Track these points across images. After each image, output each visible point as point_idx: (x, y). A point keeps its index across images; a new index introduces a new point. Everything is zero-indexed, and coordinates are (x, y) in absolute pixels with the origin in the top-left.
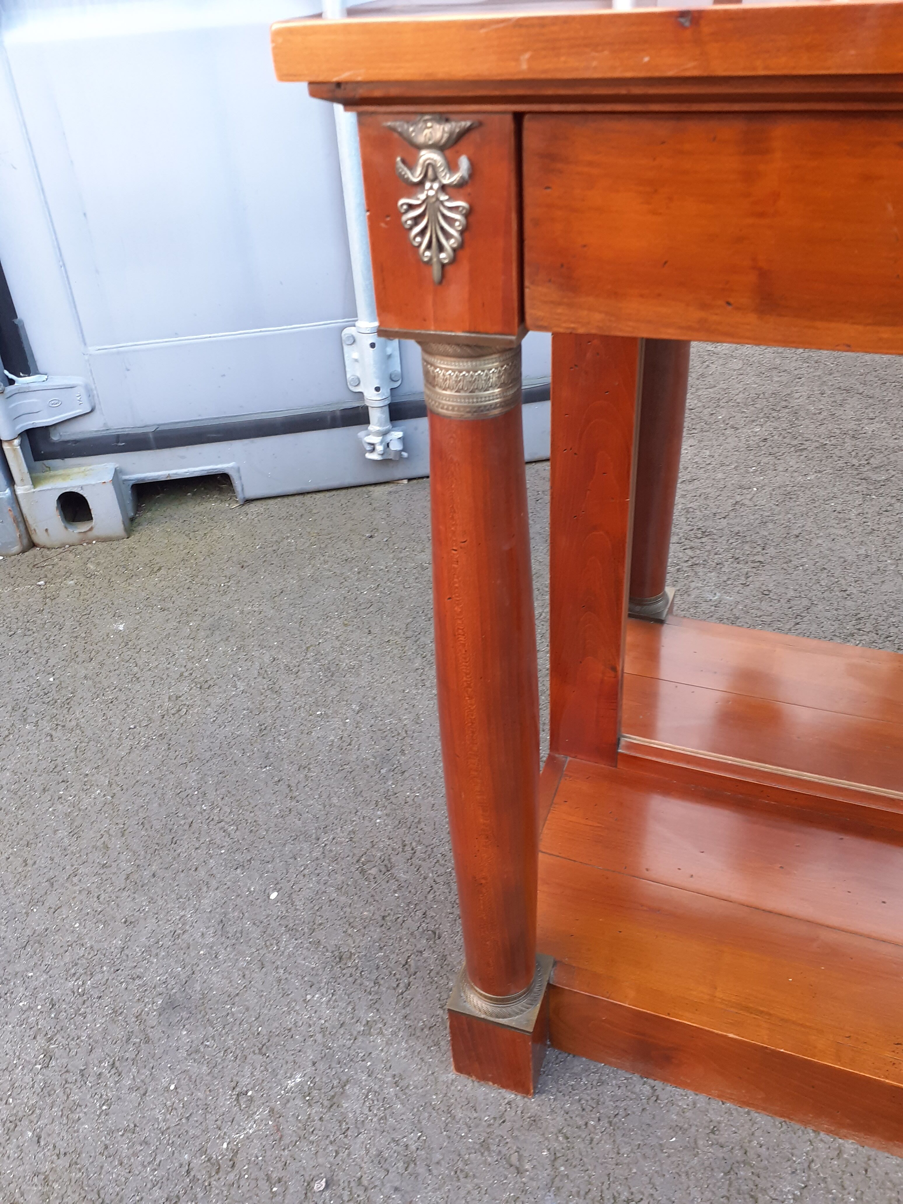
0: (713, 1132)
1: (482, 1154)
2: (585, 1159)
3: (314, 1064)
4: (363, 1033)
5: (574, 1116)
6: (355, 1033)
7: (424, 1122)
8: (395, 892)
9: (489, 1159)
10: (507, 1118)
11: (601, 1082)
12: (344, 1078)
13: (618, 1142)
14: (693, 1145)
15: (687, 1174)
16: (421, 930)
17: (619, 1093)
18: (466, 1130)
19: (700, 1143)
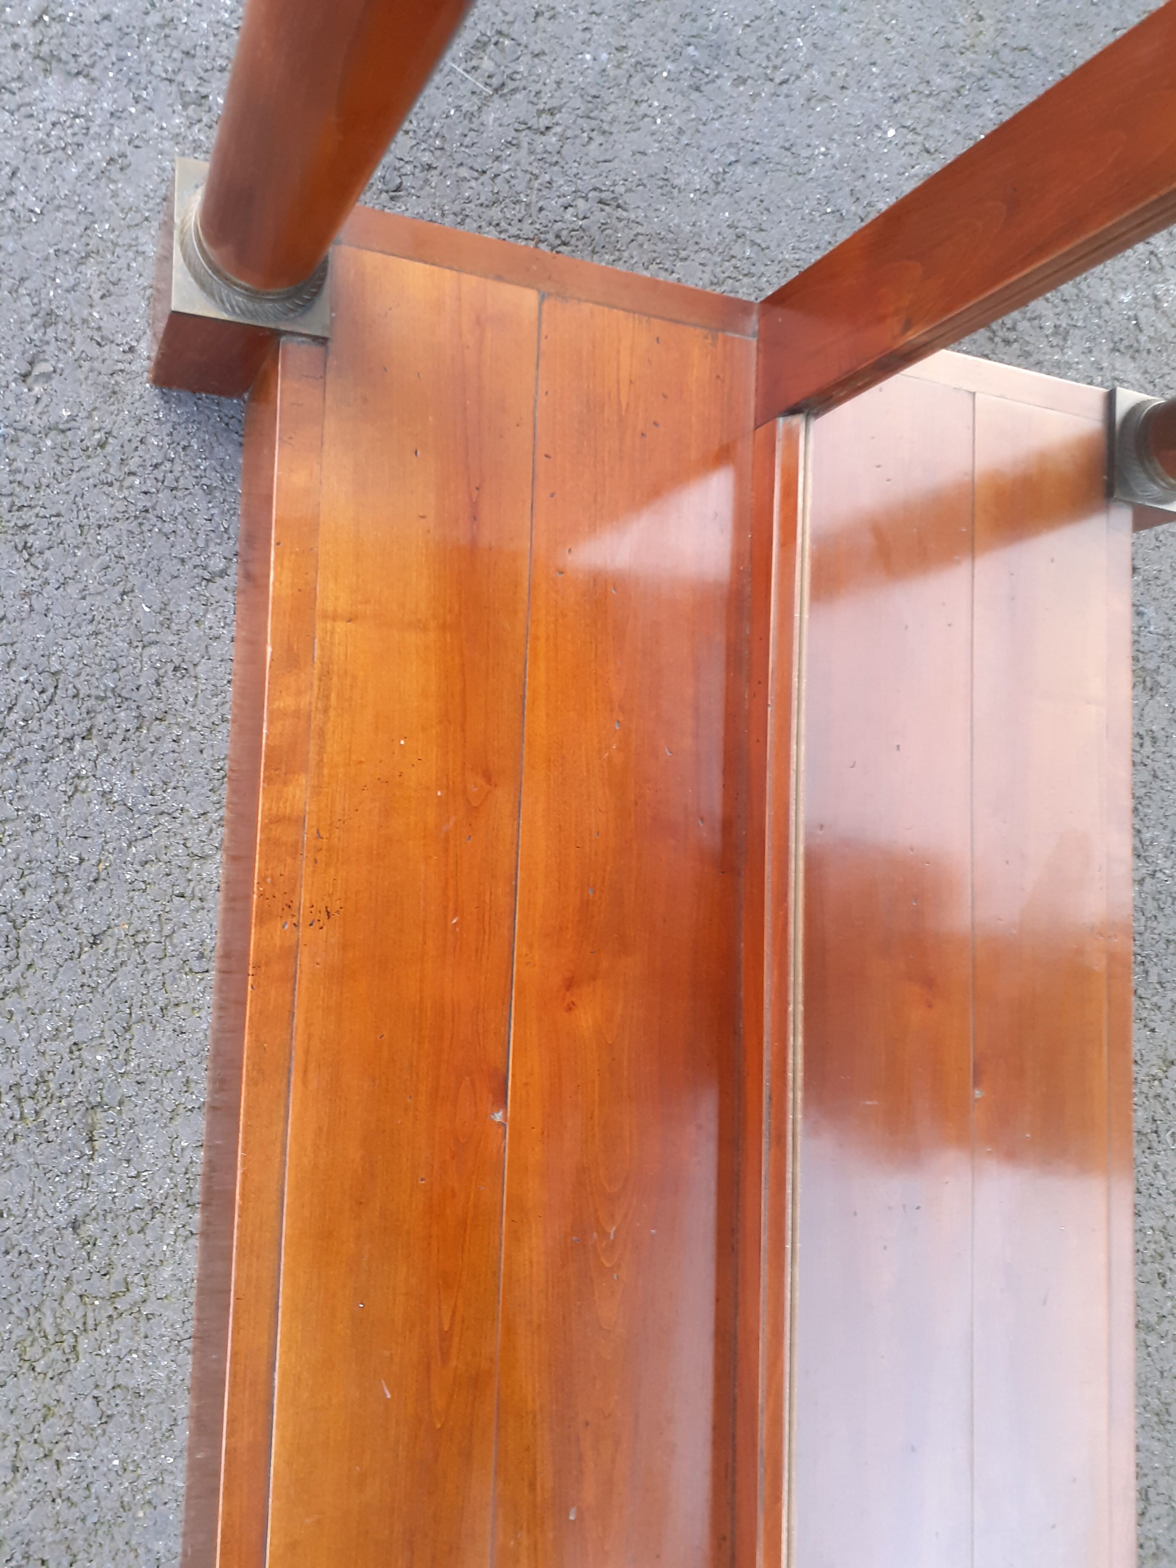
0: (176, 669)
1: (35, 315)
2: (74, 476)
3: (107, 18)
4: (183, 94)
5: (140, 452)
6: (179, 78)
7: (60, 215)
8: (458, 108)
9: (30, 328)
10: (106, 349)
11: (209, 490)
12: (95, 73)
13: (118, 525)
14: (146, 639)
15: (96, 633)
16: (398, 164)
17: (200, 521)
18: (66, 285)
19: (154, 650)
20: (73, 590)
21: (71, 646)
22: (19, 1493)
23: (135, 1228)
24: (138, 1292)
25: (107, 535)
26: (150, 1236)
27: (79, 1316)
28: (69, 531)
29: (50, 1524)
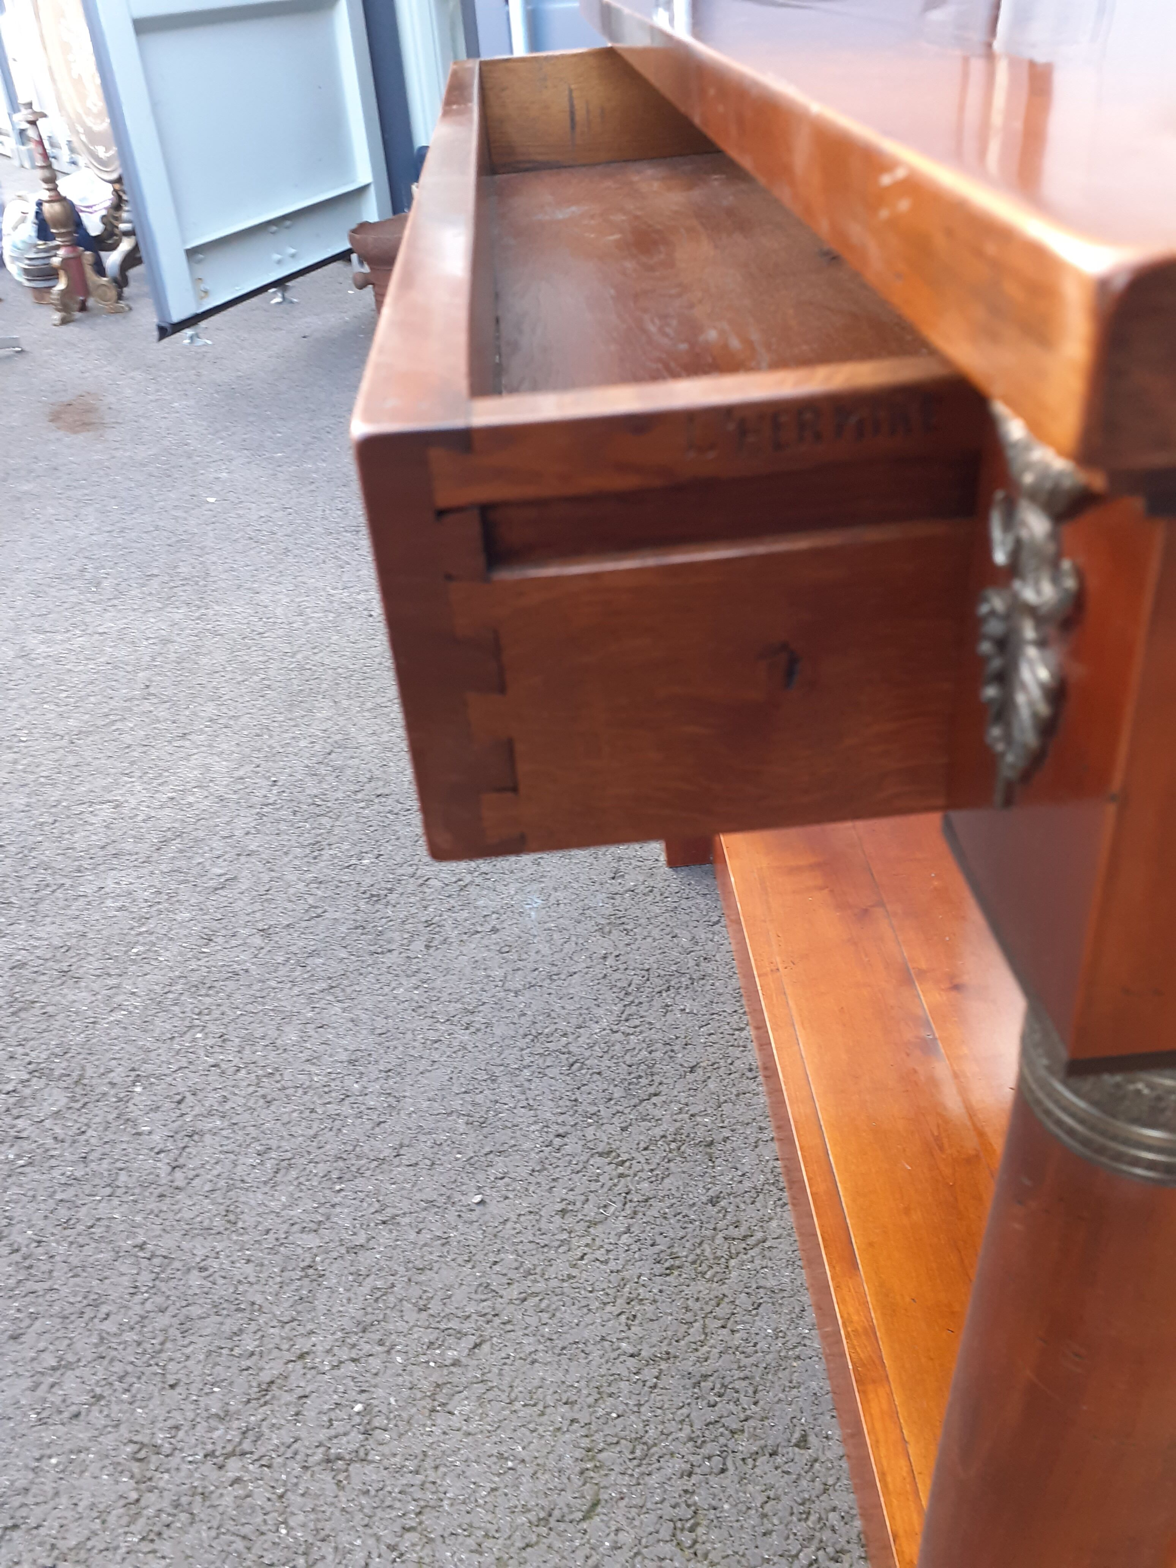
0: (705, 959)
2: (641, 903)
5: (669, 890)
11: (704, 896)
13: (665, 915)
14: (688, 951)
15: (664, 953)
17: (702, 906)
19: (692, 954)
20: (649, 940)
21: (652, 959)
22: (711, 1347)
23: (749, 1201)
24: (759, 1235)
25: (661, 919)
26: (758, 1205)
27: (725, 1248)
28: (643, 921)
29: (735, 1366)
